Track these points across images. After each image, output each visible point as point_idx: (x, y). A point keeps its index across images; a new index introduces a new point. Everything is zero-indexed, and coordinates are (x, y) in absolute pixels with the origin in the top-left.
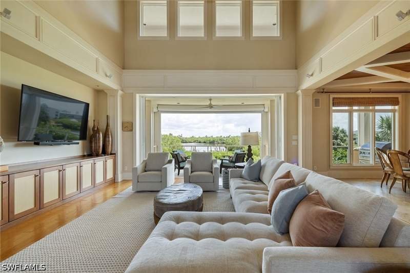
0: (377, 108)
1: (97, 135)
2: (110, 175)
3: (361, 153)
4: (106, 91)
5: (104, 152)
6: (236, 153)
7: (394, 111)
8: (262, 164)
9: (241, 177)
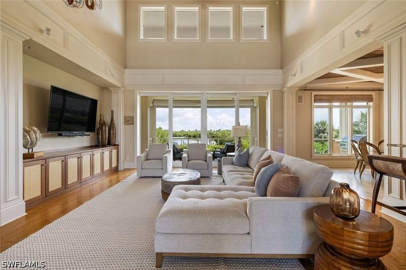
0: (355, 104)
1: (104, 128)
2: (114, 165)
3: (342, 145)
4: (110, 88)
5: (109, 144)
6: (227, 145)
7: (369, 107)
8: (250, 153)
9: (233, 164)
